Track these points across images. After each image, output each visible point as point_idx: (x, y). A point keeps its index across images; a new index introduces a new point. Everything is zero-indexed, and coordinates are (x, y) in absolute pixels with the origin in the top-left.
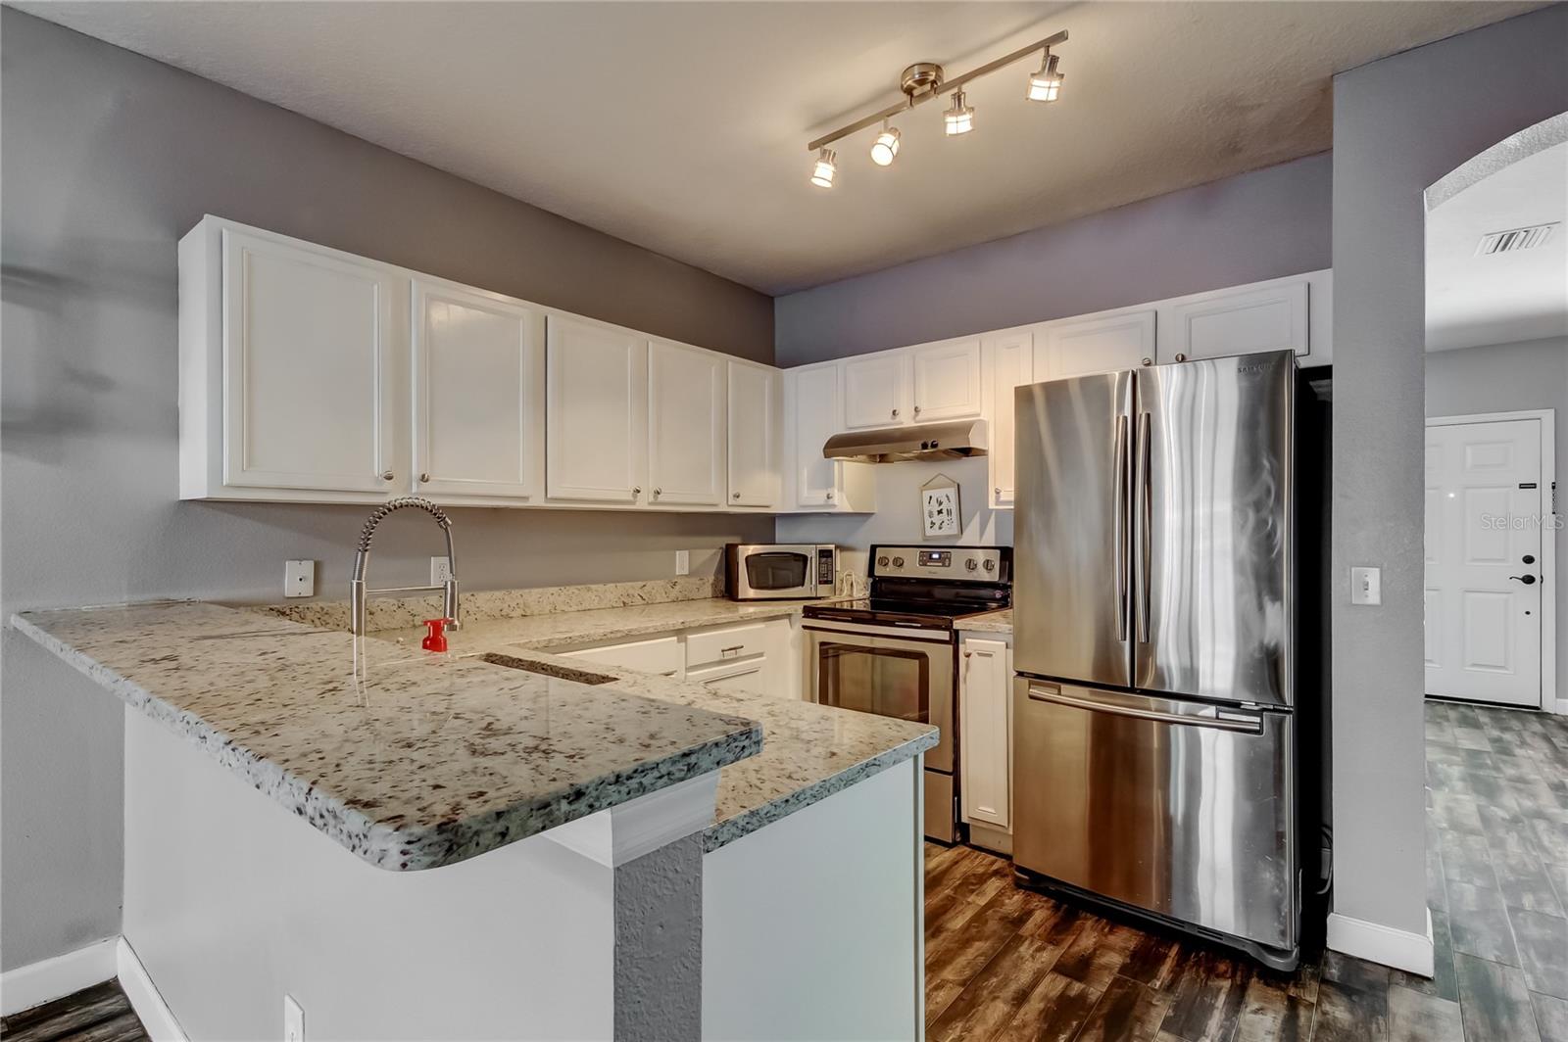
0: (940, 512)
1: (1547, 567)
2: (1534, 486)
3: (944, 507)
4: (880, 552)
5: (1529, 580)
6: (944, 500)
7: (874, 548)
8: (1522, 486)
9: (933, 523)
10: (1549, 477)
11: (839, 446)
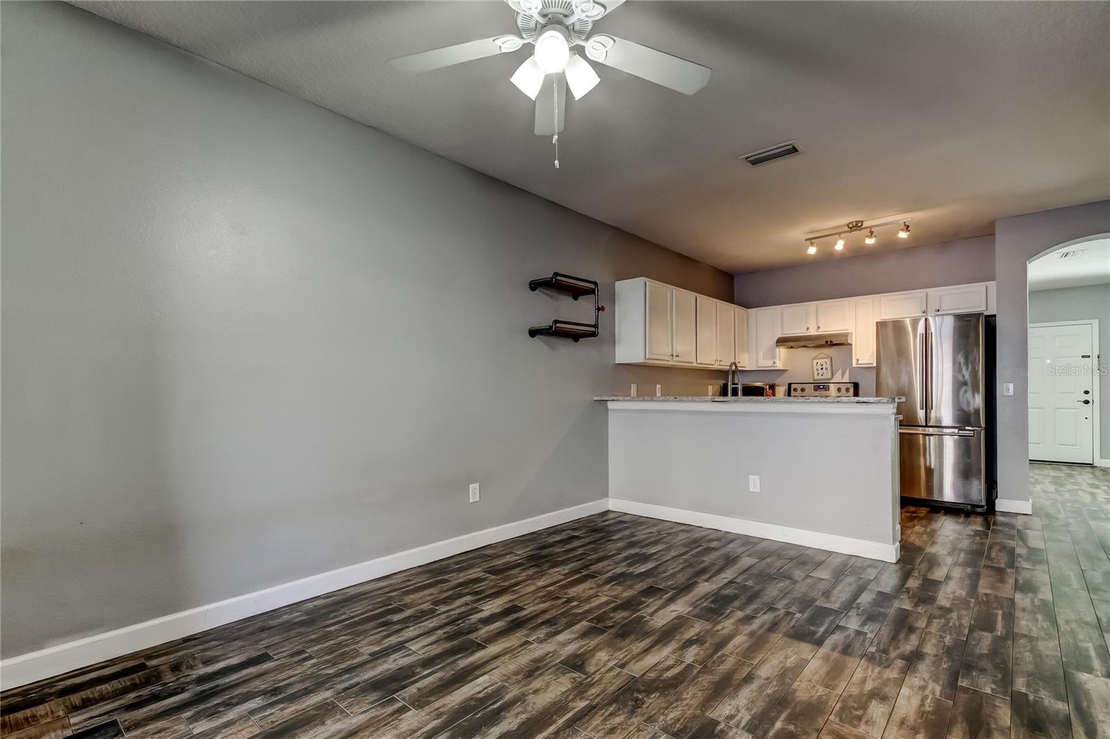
0: (822, 369)
1: (1095, 396)
2: (1089, 357)
3: (824, 367)
4: (793, 386)
5: (1087, 402)
6: (824, 364)
7: (790, 385)
8: (1083, 357)
9: (818, 374)
10: (1096, 353)
11: (781, 341)
